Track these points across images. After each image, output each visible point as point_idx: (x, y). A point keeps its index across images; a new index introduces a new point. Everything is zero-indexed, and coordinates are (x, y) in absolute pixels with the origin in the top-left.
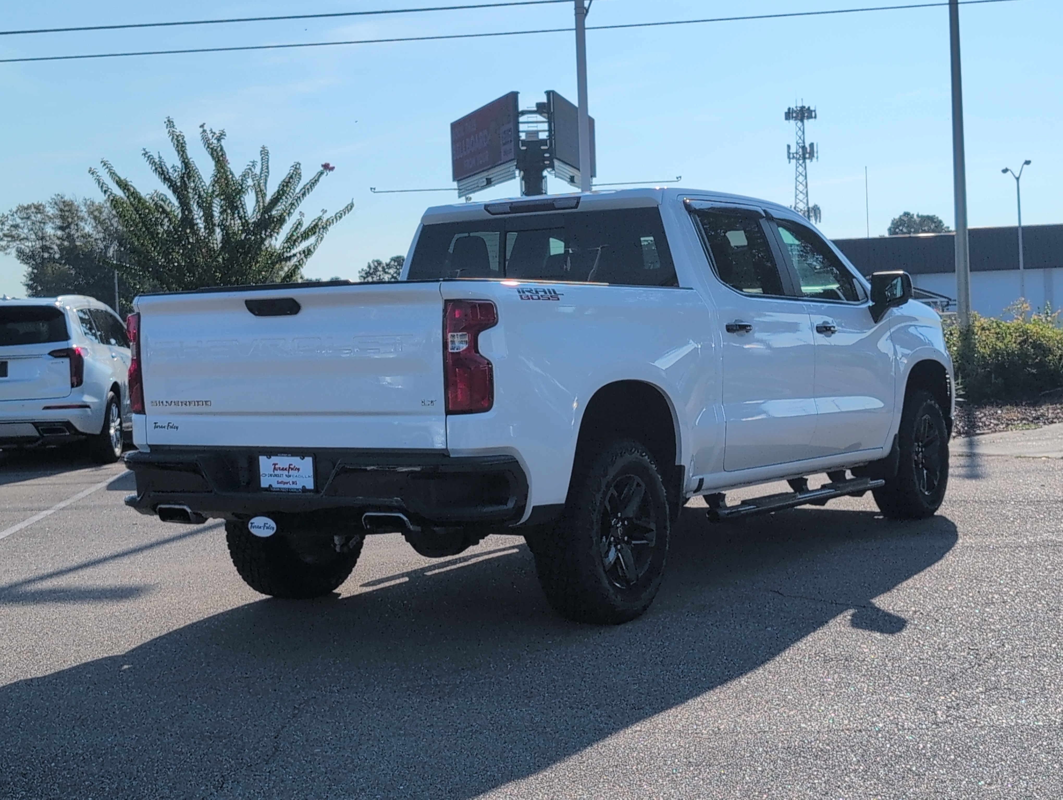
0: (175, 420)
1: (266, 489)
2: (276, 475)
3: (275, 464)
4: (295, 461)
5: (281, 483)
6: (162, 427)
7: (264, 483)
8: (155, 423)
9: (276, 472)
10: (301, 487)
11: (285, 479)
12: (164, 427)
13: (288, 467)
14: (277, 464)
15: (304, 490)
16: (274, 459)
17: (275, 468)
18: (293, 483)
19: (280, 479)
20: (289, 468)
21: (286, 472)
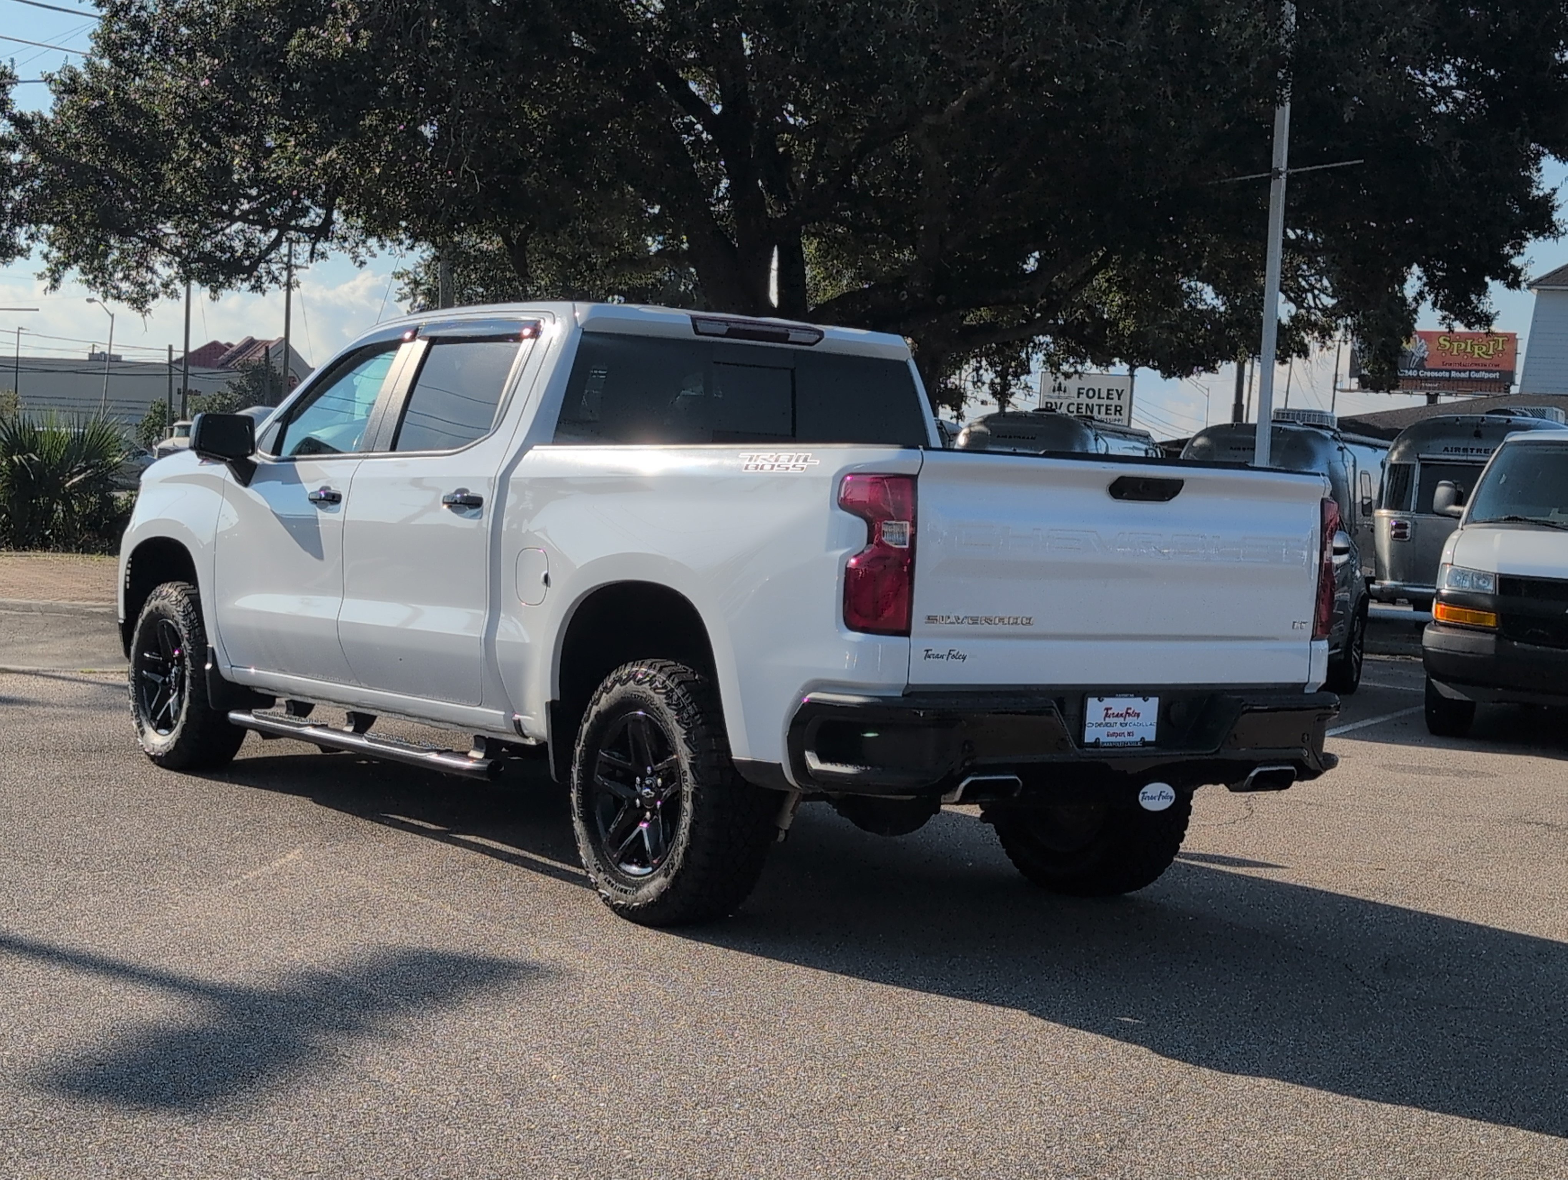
0: (959, 646)
1: (1091, 745)
2: (1106, 725)
3: (1107, 709)
4: (1135, 703)
5: (1113, 735)
6: (937, 657)
7: (1089, 736)
8: (927, 651)
9: (1107, 720)
10: (1139, 739)
11: (1117, 729)
12: (942, 657)
13: (1124, 712)
14: (1111, 709)
15: (1144, 743)
16: (1108, 702)
17: (1107, 715)
18: (1129, 734)
19: (1111, 730)
20: (1127, 713)
21: (1121, 720)
